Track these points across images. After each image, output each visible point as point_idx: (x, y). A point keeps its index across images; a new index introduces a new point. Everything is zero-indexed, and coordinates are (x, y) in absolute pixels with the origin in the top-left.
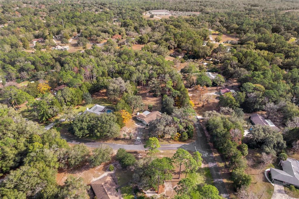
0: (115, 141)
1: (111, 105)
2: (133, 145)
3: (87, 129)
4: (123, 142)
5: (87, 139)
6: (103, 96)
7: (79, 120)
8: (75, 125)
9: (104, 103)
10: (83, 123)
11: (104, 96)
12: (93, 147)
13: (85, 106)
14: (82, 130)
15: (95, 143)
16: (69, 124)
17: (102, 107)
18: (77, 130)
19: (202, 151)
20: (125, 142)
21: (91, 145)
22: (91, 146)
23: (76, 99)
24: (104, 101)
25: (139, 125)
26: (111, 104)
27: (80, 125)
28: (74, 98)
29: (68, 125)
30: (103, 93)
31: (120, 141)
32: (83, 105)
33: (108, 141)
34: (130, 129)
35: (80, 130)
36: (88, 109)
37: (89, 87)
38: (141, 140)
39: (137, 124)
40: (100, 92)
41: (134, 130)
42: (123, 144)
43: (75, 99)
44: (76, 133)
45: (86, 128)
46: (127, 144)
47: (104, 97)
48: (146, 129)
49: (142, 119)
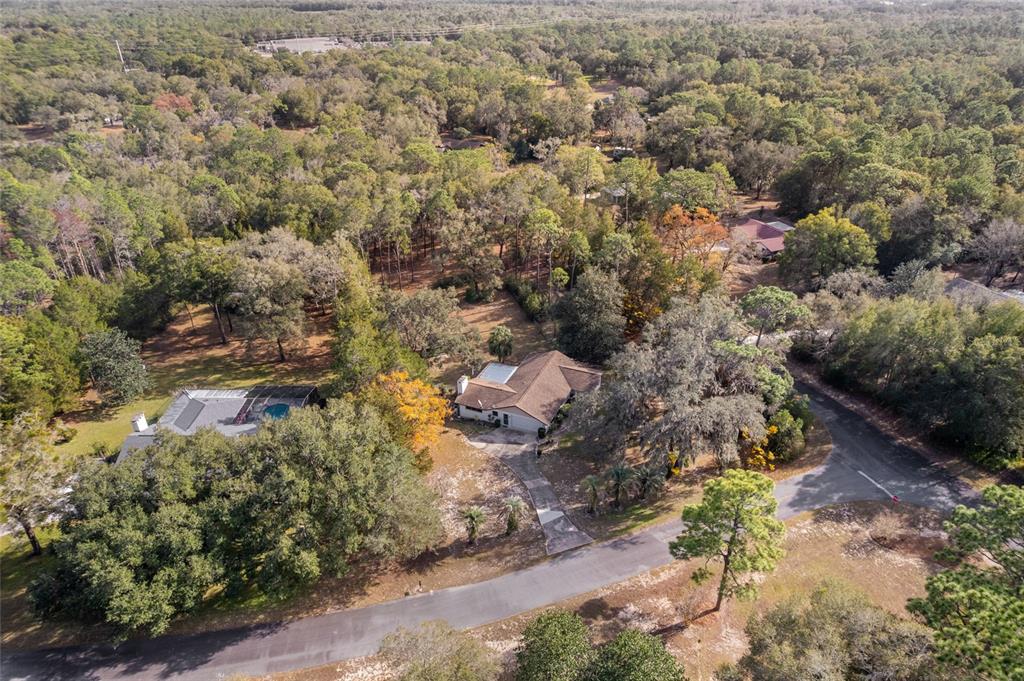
0: (416, 576)
1: (270, 378)
2: (544, 567)
3: (205, 550)
4: (472, 567)
5: (216, 624)
6: (196, 347)
7: (114, 503)
8: (94, 545)
9: (219, 380)
10: (164, 510)
11: (208, 347)
12: (285, 663)
13: (109, 417)
14: (160, 567)
15: (281, 632)
16: (28, 557)
17: (231, 397)
18: (126, 579)
19: (914, 487)
20: (486, 559)
21: (265, 660)
22: (270, 667)
23: (39, 377)
24: (216, 371)
25: (492, 442)
26: (263, 374)
27: (139, 535)
28: (25, 377)
29: (20, 561)
30: (194, 333)
31: (451, 568)
32: (94, 413)
33: (370, 590)
34: (460, 474)
35: (145, 573)
36: (142, 424)
37: (109, 303)
38: (570, 519)
39: (482, 440)
40: (175, 333)
41: (487, 475)
42: (483, 578)
43: (28, 385)
44: (114, 603)
45: (194, 543)
46: (505, 570)
47: (210, 353)
48: (549, 455)
49: (500, 405)
